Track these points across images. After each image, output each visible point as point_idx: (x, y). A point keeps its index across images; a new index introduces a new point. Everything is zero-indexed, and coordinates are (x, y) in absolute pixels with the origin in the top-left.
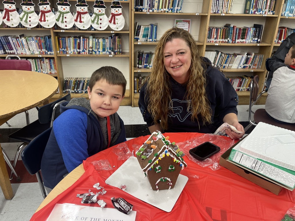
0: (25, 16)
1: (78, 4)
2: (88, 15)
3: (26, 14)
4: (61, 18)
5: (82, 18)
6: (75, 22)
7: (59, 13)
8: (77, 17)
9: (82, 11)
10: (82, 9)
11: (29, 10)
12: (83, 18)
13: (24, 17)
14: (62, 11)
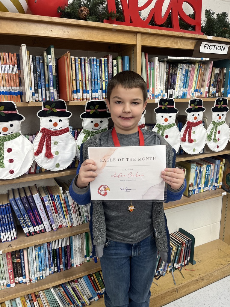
1: (189, 107)
2: (201, 127)
5: (192, 133)
6: (181, 143)
8: (184, 132)
9: (194, 121)
10: (194, 116)
12: (194, 133)
14: (163, 125)
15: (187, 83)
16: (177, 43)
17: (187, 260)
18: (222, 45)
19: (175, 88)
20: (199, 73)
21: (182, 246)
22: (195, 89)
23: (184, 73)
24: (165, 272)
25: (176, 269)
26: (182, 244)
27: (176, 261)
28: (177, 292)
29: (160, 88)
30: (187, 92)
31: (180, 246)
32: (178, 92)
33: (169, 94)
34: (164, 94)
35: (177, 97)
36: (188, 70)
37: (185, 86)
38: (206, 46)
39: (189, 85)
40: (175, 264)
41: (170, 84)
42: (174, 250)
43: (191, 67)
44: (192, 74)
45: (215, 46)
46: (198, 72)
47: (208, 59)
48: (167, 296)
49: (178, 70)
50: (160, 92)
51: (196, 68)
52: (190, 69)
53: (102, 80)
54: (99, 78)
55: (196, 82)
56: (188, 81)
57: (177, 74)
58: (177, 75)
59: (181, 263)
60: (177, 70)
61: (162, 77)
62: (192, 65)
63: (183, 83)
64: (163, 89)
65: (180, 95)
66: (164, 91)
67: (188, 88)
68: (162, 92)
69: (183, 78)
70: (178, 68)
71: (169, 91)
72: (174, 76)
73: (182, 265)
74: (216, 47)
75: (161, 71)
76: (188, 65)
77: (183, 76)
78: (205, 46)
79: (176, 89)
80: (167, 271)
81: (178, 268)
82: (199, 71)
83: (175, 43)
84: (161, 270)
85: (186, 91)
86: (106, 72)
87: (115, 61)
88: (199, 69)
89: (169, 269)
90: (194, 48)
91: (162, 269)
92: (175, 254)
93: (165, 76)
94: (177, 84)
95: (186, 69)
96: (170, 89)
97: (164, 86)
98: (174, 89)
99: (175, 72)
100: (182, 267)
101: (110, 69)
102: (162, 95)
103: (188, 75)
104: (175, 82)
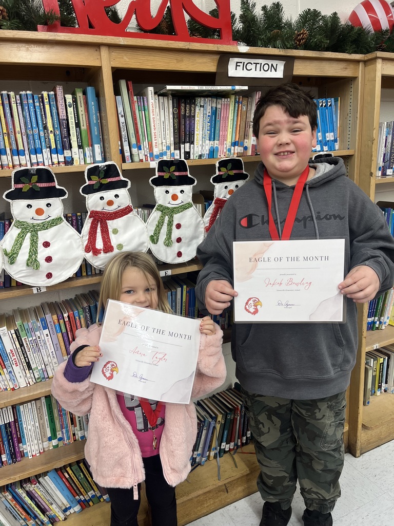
0: (27, 243)
1: (218, 173)
3: (29, 235)
4: (164, 229)
7: (159, 213)
8: (212, 217)
10: (229, 189)
11: (43, 217)
13: (21, 244)
14: (169, 206)
15: (217, 132)
16: (182, 61)
17: (246, 435)
18: (270, 62)
19: (194, 141)
20: (238, 113)
21: (235, 412)
22: (233, 141)
23: (210, 114)
24: (204, 459)
25: (225, 452)
26: (234, 410)
27: (225, 439)
28: (227, 492)
29: (164, 141)
30: (217, 147)
31: (229, 414)
32: (200, 148)
33: (182, 151)
34: (172, 152)
35: (200, 156)
36: (216, 108)
37: (212, 137)
38: (238, 64)
39: (221, 134)
40: (224, 444)
41: (183, 134)
42: (219, 421)
43: (220, 102)
44: (225, 116)
45: (256, 64)
46: (236, 111)
47: (246, 88)
48: (208, 499)
49: (197, 109)
50: (165, 148)
51: (231, 105)
52: (219, 106)
53: (48, 131)
54: (41, 128)
55: (234, 129)
56: (217, 128)
57: (194, 116)
58: (196, 119)
59: (234, 441)
60: (195, 110)
61: (167, 122)
62: (223, 100)
63: (209, 132)
64: (170, 144)
65: (206, 151)
66: (172, 148)
67: (219, 140)
68: (168, 148)
69: (208, 122)
70: (195, 105)
71: (182, 146)
72: (190, 120)
73: (236, 445)
74: (258, 66)
75: (162, 111)
76: (215, 100)
77: (208, 120)
78: (237, 66)
79: (195, 143)
80: (209, 456)
81: (230, 450)
82: (236, 109)
83: (178, 62)
84: (198, 455)
85: (215, 146)
86: (55, 117)
87: (69, 98)
88: (237, 105)
89: (212, 454)
90: (217, 69)
91: (200, 454)
92: (222, 428)
93: (172, 121)
94: (197, 134)
95: (212, 107)
96: (184, 143)
97: (172, 139)
98: (192, 142)
99: (190, 112)
100: (237, 448)
101: (60, 110)
102: (169, 153)
103: (217, 117)
104: (194, 131)
